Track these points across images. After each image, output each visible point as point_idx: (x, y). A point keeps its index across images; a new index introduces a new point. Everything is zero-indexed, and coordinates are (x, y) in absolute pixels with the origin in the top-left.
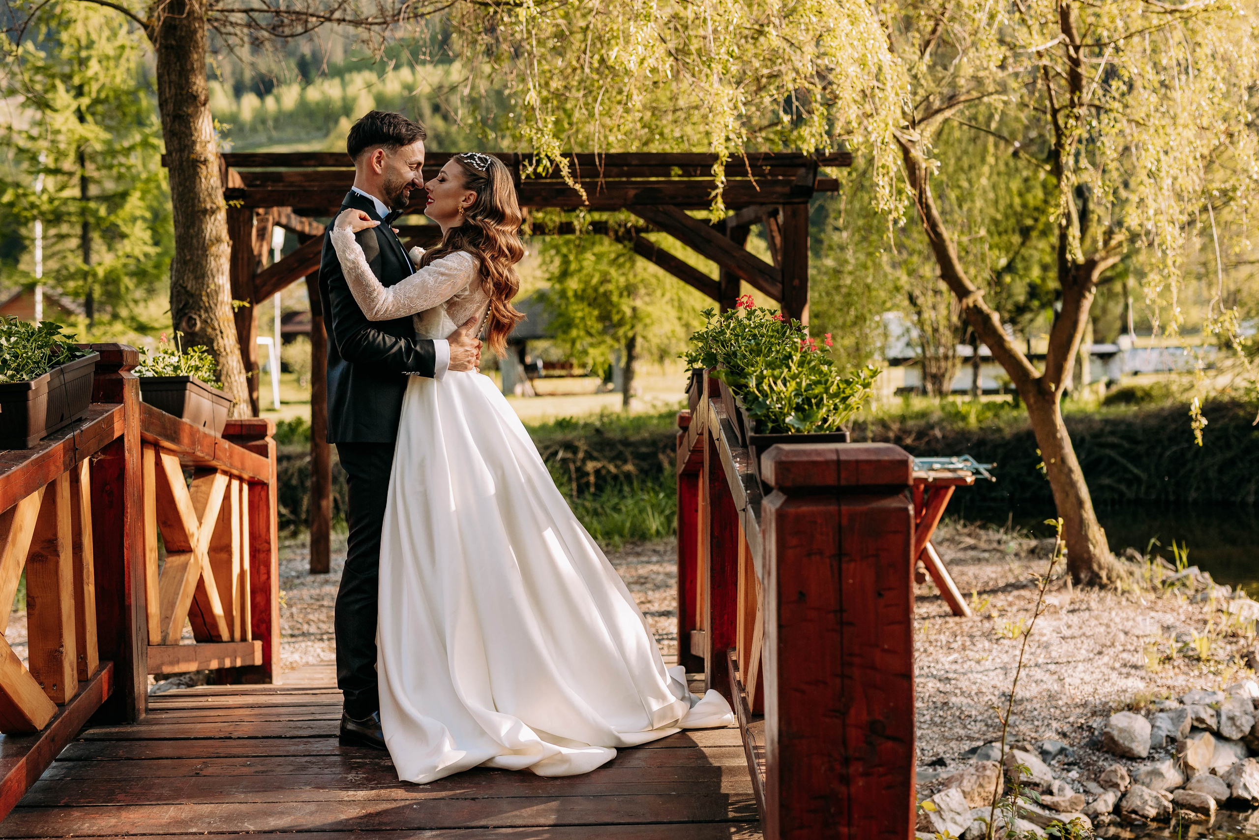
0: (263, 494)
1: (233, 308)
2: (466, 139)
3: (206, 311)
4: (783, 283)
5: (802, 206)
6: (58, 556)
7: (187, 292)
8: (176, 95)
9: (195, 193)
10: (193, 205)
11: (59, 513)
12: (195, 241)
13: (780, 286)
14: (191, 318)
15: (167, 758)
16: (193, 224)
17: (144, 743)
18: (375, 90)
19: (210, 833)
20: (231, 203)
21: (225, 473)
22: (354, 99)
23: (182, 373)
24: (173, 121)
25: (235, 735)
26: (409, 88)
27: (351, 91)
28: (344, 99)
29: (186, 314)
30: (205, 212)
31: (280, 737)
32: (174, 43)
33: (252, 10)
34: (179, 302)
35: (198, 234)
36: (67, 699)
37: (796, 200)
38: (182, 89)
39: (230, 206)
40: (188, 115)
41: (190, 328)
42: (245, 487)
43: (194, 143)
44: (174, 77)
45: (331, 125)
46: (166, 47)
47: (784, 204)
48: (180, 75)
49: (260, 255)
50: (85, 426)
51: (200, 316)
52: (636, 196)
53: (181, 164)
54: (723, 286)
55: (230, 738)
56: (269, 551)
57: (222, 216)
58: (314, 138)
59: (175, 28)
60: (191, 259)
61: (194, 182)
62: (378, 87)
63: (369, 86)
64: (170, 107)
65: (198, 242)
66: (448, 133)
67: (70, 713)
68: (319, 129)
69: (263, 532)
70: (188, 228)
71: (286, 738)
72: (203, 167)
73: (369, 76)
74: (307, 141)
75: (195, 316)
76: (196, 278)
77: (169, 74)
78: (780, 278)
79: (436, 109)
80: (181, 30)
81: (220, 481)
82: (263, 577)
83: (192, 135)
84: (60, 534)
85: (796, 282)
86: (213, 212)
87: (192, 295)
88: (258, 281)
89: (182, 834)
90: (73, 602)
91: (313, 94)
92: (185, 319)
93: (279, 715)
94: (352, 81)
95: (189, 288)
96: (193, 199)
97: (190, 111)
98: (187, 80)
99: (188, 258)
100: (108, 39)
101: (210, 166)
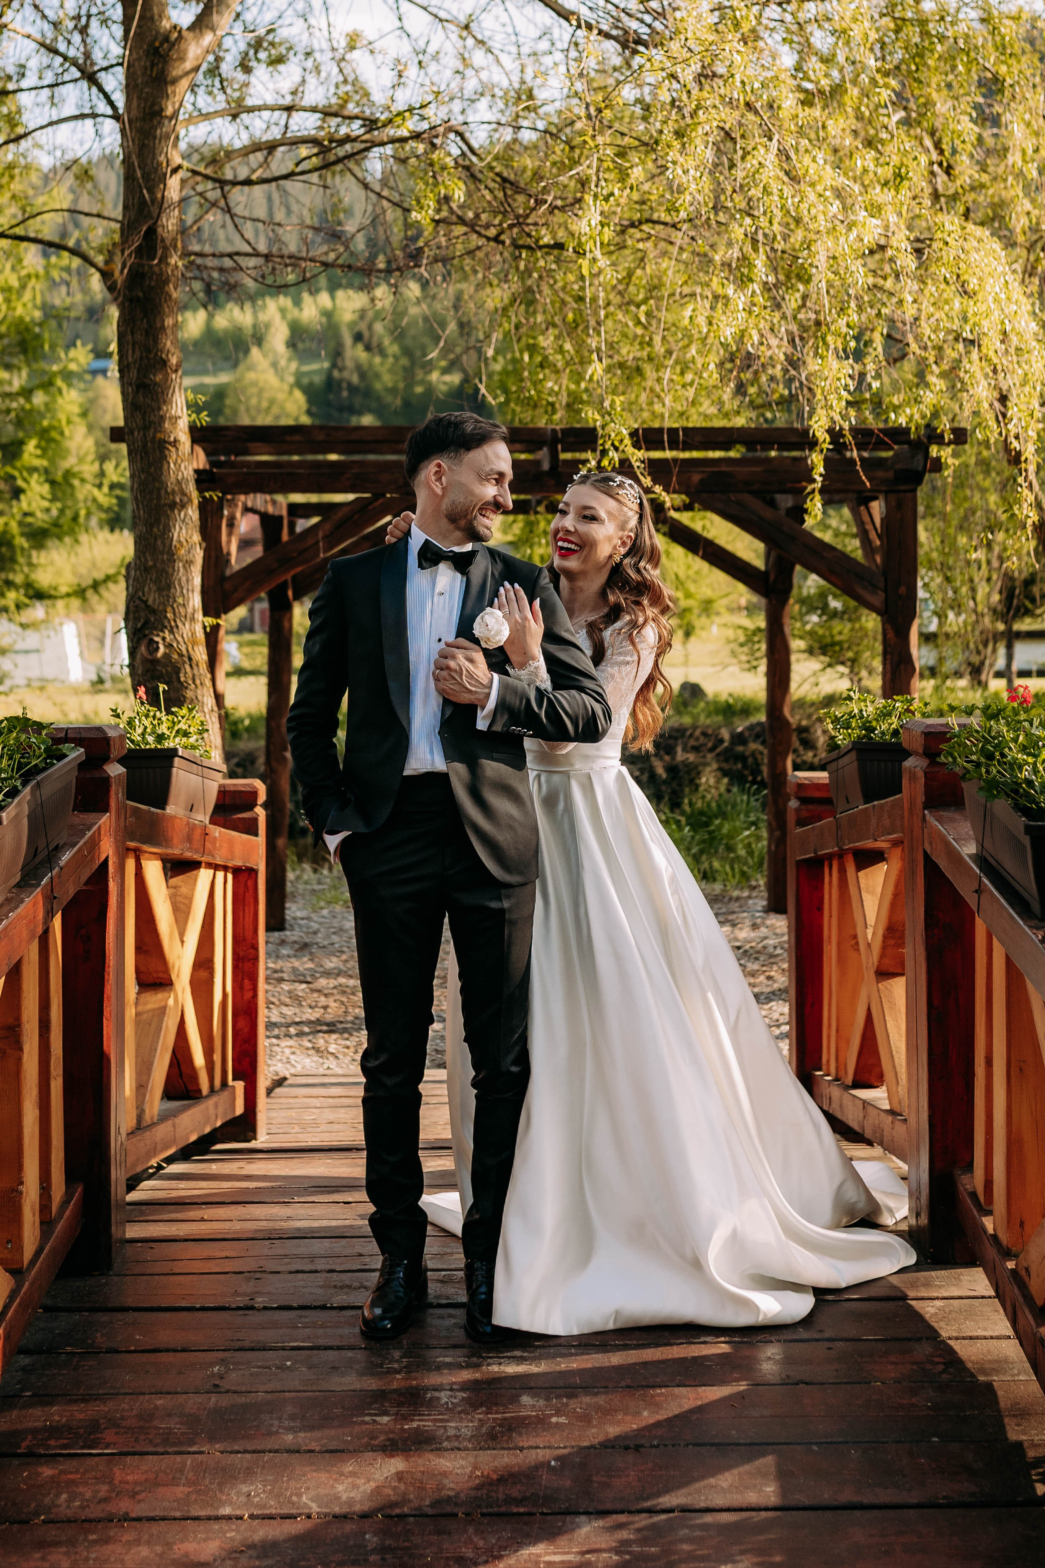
0: (250, 883)
1: (205, 627)
2: (390, 371)
3: (171, 632)
4: (886, 592)
5: (909, 495)
6: (21, 1049)
7: (148, 607)
8: (141, 358)
9: (162, 482)
10: (159, 497)
11: (25, 987)
12: (159, 542)
13: (882, 595)
14: (152, 640)
15: (168, 1350)
16: (158, 521)
17: (130, 1316)
18: (289, 316)
19: (252, 1517)
20: (207, 495)
21: (209, 865)
22: (267, 326)
23: (168, 744)
24: (137, 392)
25: (260, 1301)
26: (328, 314)
27: (263, 317)
28: (255, 326)
29: (145, 636)
30: (173, 506)
31: (324, 1307)
32: (140, 294)
33: (238, 254)
34: (137, 619)
35: (164, 534)
36: (26, 1262)
37: (902, 488)
38: (149, 351)
39: (204, 498)
40: (156, 384)
41: (151, 653)
42: (230, 876)
43: (162, 419)
44: (139, 337)
45: (241, 355)
46: (131, 300)
47: (886, 492)
48: (147, 334)
49: (229, 554)
50: (66, 857)
51: (164, 639)
52: (702, 481)
53: (145, 446)
54: (772, 577)
55: (252, 1308)
56: (256, 959)
57: (193, 513)
58: (222, 370)
59: (143, 276)
60: (155, 566)
61: (161, 468)
62: (293, 313)
63: (283, 311)
64: (134, 374)
65: (163, 543)
66: (371, 365)
67: (31, 1285)
68: (227, 359)
69: (249, 934)
70: (152, 526)
71: (332, 1308)
72: (173, 449)
73: (285, 301)
74: (215, 372)
75: (156, 639)
76: (160, 590)
77: (132, 334)
78: (882, 585)
79: (358, 337)
80: (151, 279)
81: (204, 875)
82: (248, 995)
83: (160, 409)
84: (25, 1018)
85: (903, 590)
86: (183, 506)
87: (154, 612)
88: (228, 586)
89: (209, 1518)
90: (37, 1112)
91: (221, 321)
92: (145, 641)
93: (312, 1258)
94: (265, 306)
95: (150, 602)
96: (159, 490)
97: (159, 378)
98: (156, 341)
99: (150, 563)
100: (13, 268)
101: (181, 448)
